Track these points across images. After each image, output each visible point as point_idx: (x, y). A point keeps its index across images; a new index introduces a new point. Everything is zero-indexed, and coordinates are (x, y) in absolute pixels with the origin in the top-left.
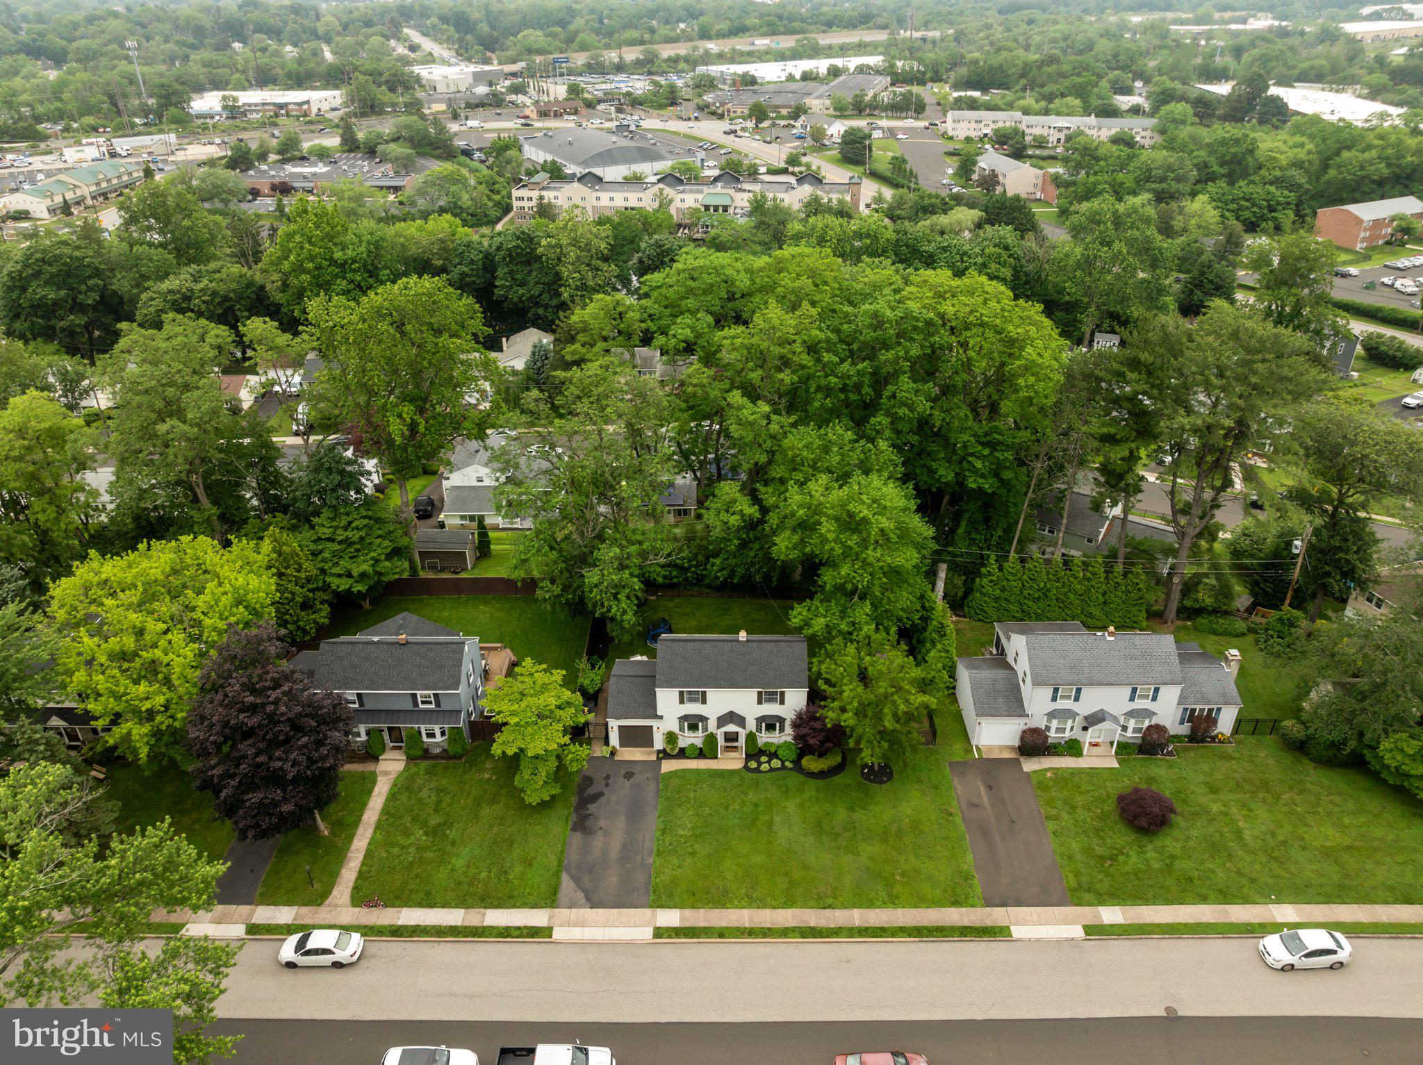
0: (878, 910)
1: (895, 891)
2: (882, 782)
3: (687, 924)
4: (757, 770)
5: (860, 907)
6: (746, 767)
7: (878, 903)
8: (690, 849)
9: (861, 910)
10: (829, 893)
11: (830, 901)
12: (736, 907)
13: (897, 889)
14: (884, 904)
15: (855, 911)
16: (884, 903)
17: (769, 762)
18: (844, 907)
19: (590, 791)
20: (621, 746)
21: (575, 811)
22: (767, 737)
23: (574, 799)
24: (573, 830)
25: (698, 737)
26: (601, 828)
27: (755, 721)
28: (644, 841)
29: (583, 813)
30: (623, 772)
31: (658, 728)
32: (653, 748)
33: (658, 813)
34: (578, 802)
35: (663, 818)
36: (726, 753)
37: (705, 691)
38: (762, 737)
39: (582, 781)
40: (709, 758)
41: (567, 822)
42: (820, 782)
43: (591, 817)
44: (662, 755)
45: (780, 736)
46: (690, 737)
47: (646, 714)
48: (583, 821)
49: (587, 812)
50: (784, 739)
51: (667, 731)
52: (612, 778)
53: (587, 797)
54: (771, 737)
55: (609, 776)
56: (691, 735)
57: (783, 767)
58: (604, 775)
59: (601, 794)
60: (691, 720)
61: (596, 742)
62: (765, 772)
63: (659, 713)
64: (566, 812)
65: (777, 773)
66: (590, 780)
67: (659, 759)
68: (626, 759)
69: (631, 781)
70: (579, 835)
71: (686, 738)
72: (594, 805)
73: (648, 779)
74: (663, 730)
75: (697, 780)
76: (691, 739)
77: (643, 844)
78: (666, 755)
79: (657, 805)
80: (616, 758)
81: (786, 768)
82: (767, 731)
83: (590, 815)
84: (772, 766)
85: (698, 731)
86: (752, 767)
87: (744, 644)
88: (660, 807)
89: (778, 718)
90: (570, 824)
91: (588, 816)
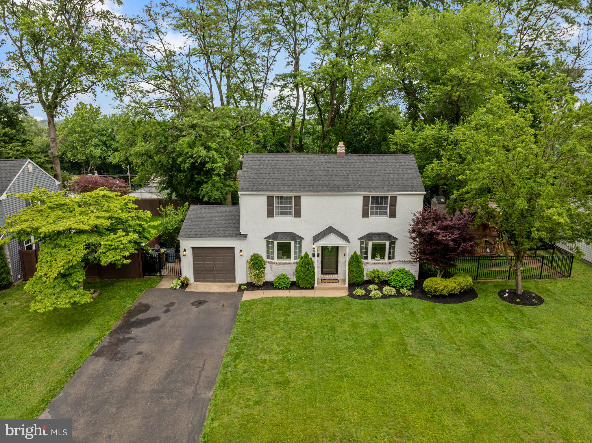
2: (533, 304)
6: (351, 295)
17: (380, 290)
19: (141, 316)
20: (196, 280)
21: (111, 334)
22: (375, 264)
23: (115, 323)
24: (97, 354)
25: (290, 264)
26: (140, 353)
27: (359, 241)
28: (203, 369)
29: (121, 336)
30: (192, 300)
31: (241, 251)
32: (235, 282)
33: (232, 336)
34: (120, 325)
35: (237, 342)
36: (324, 284)
37: (300, 196)
38: (367, 263)
39: (136, 307)
40: (303, 288)
41: (91, 345)
42: (454, 306)
43: (131, 341)
44: (245, 287)
45: (390, 263)
46: (280, 264)
47: (227, 233)
48: (117, 345)
49: (128, 336)
50: (395, 266)
51: (252, 254)
52: (176, 305)
53: (135, 322)
54: (378, 264)
55: (172, 304)
56: (281, 261)
57: (399, 294)
58: (167, 303)
59: (156, 319)
60: (282, 239)
61: (167, 279)
62: (377, 299)
63: (242, 232)
64: (97, 335)
65: (393, 299)
66: (147, 307)
67: (240, 290)
68: (198, 291)
69: (201, 307)
70: (102, 361)
71: (275, 266)
72: (141, 329)
73: (223, 305)
74: (247, 255)
75: (289, 305)
76: (281, 267)
77: (200, 372)
78: (251, 286)
79: (231, 329)
80: (187, 290)
81: (402, 295)
82: (373, 257)
83: (130, 338)
84: (385, 293)
85: (290, 258)
86: (358, 294)
87: (343, 157)
88: (235, 331)
89: (388, 237)
90: (95, 349)
91: (126, 340)
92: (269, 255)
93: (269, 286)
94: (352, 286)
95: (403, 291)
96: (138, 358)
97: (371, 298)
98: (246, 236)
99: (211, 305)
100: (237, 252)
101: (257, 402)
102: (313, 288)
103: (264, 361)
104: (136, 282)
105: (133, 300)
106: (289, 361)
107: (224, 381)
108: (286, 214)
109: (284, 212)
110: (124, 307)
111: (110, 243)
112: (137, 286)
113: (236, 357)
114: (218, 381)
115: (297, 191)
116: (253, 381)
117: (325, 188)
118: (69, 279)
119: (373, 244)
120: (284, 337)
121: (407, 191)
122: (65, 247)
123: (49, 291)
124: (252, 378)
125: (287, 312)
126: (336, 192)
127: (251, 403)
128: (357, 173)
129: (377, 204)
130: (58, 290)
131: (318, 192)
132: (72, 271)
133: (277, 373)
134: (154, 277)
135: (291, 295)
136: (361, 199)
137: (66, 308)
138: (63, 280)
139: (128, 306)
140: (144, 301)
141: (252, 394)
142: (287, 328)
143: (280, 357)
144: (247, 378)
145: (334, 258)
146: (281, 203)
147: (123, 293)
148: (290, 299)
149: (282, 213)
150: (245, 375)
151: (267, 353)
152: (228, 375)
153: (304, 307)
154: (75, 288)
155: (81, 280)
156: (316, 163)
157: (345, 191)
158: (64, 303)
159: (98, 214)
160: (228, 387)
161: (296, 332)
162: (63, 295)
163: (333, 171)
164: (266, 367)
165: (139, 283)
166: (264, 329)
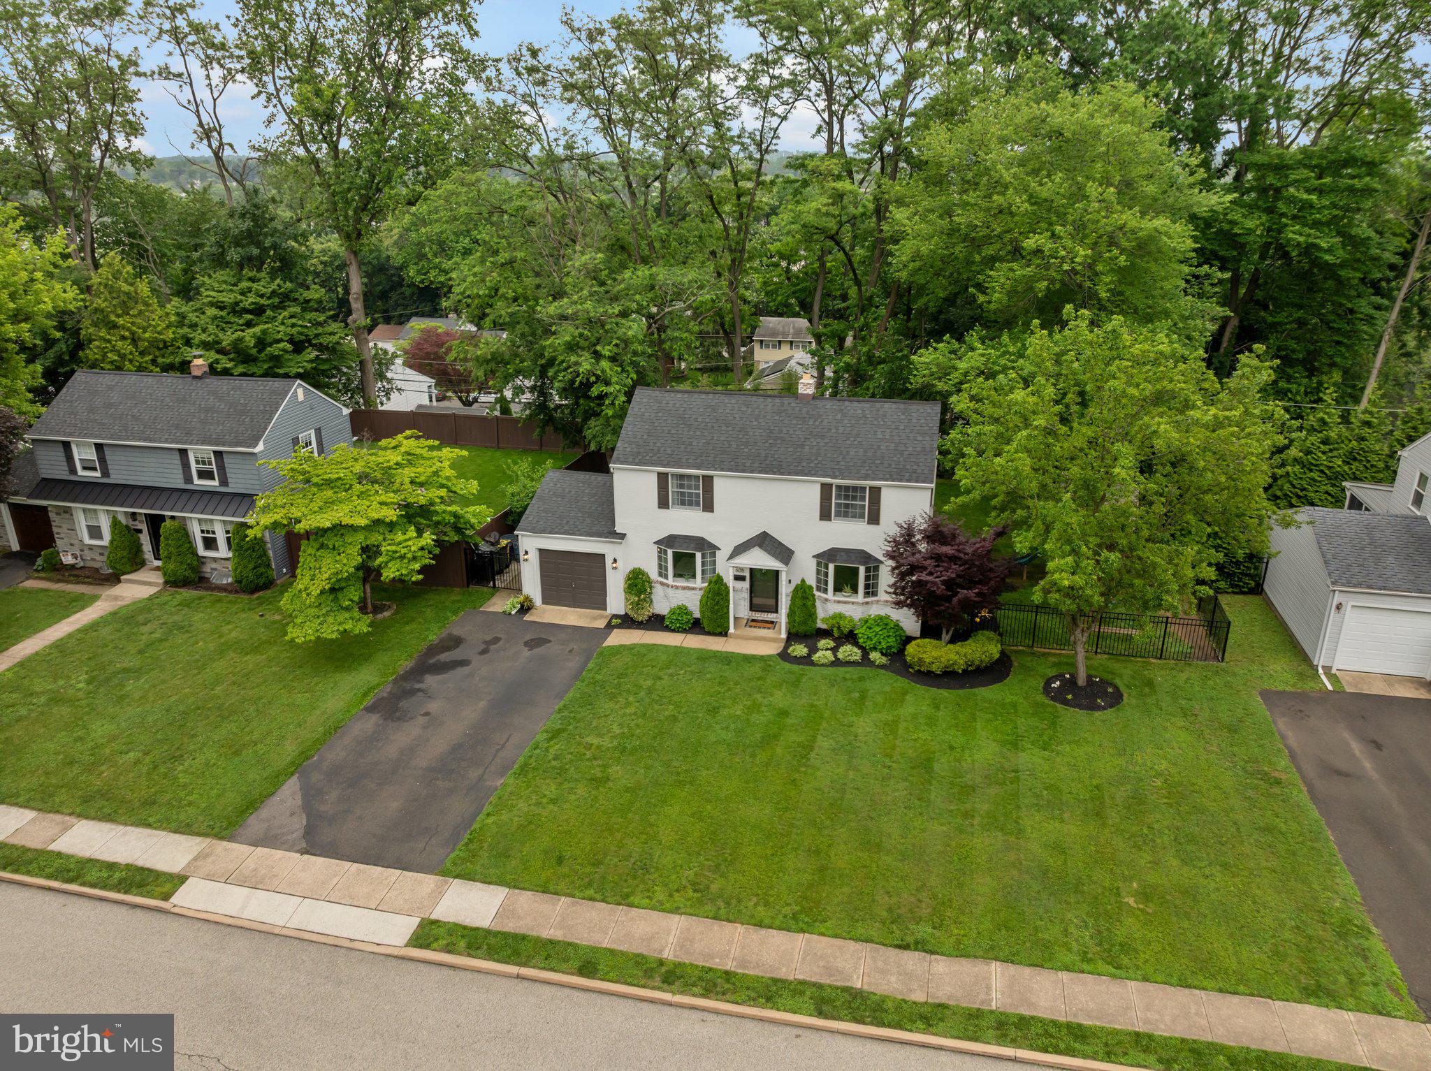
0: (1064, 976)
1: (1120, 934)
2: (1094, 707)
3: (510, 926)
4: (806, 661)
5: (1010, 959)
6: (784, 655)
7: (1068, 958)
8: (597, 772)
9: (1012, 969)
10: (925, 912)
11: (923, 931)
12: (659, 907)
13: (1129, 928)
14: (1084, 963)
15: (995, 968)
16: (1085, 958)
17: (834, 650)
18: (960, 952)
19: (445, 657)
20: (546, 601)
21: (395, 681)
22: (839, 602)
23: (405, 664)
24: (370, 709)
25: (693, 589)
26: (427, 714)
27: (814, 561)
28: (503, 746)
29: (408, 686)
30: (528, 637)
31: (615, 561)
32: (605, 609)
33: (562, 704)
34: (412, 668)
35: (566, 713)
36: (748, 629)
37: (712, 477)
38: (826, 600)
39: (442, 640)
40: (709, 633)
41: (365, 695)
42: (944, 693)
43: (420, 694)
44: (619, 621)
45: (867, 603)
46: (677, 587)
47: (594, 529)
48: (399, 698)
49: (417, 686)
50: (876, 610)
51: (630, 568)
52: (501, 643)
53: (434, 664)
54: (845, 603)
55: (496, 640)
56: (681, 582)
57: (865, 661)
58: (488, 638)
59: (463, 663)
60: (680, 547)
61: (504, 593)
62: (823, 665)
63: (618, 529)
64: (375, 680)
65: (850, 669)
66: (457, 642)
67: (610, 627)
68: (546, 621)
69: (536, 651)
70: (374, 719)
71: (670, 591)
72: (439, 677)
73: (571, 651)
74: (625, 567)
75: (671, 662)
76: (680, 593)
77: (498, 751)
78: (627, 622)
79: (566, 692)
80: (527, 618)
81: (871, 664)
82: (838, 589)
83: (420, 690)
84: (840, 656)
85: (694, 576)
86: (795, 654)
87: (808, 403)
88: (570, 695)
89: (865, 557)
90: (369, 700)
91: (413, 692)
92: (662, 572)
93: (657, 622)
94: (793, 637)
95: (875, 656)
96: (421, 720)
97: (812, 664)
98: (623, 536)
99: (553, 649)
100: (609, 561)
101: (553, 801)
102: (726, 635)
103: (589, 746)
104: (455, 595)
105: (440, 628)
106: (624, 751)
107: (524, 770)
108: (690, 504)
109: (686, 501)
110: (424, 639)
111: (394, 548)
112: (454, 602)
113: (555, 735)
114: (516, 766)
115: (708, 469)
116: (562, 771)
117: (756, 465)
118: (340, 595)
119: (837, 569)
120: (635, 714)
121: (901, 480)
122: (334, 548)
123: (312, 611)
124: (561, 768)
125: (661, 674)
126: (774, 473)
127: (545, 800)
128: (823, 437)
129: (847, 497)
130: (324, 611)
131: (744, 471)
132: (343, 584)
133: (599, 766)
134: (485, 589)
135: (685, 645)
136: (818, 488)
137: (332, 640)
138: (331, 597)
139: (430, 638)
140: (456, 632)
141: (550, 789)
142: (647, 700)
143: (615, 743)
144: (554, 768)
145: (772, 584)
146: (682, 486)
147: (429, 613)
148: (678, 651)
149: (683, 503)
150: (554, 763)
151: (600, 735)
152: (533, 759)
153: (693, 668)
154: (347, 609)
155: (356, 599)
156: (757, 412)
157: (789, 474)
158: (330, 632)
159: (383, 498)
160: (525, 776)
161: (657, 707)
162: (330, 619)
163: (781, 431)
164: (588, 754)
165: (458, 598)
166: (612, 697)
